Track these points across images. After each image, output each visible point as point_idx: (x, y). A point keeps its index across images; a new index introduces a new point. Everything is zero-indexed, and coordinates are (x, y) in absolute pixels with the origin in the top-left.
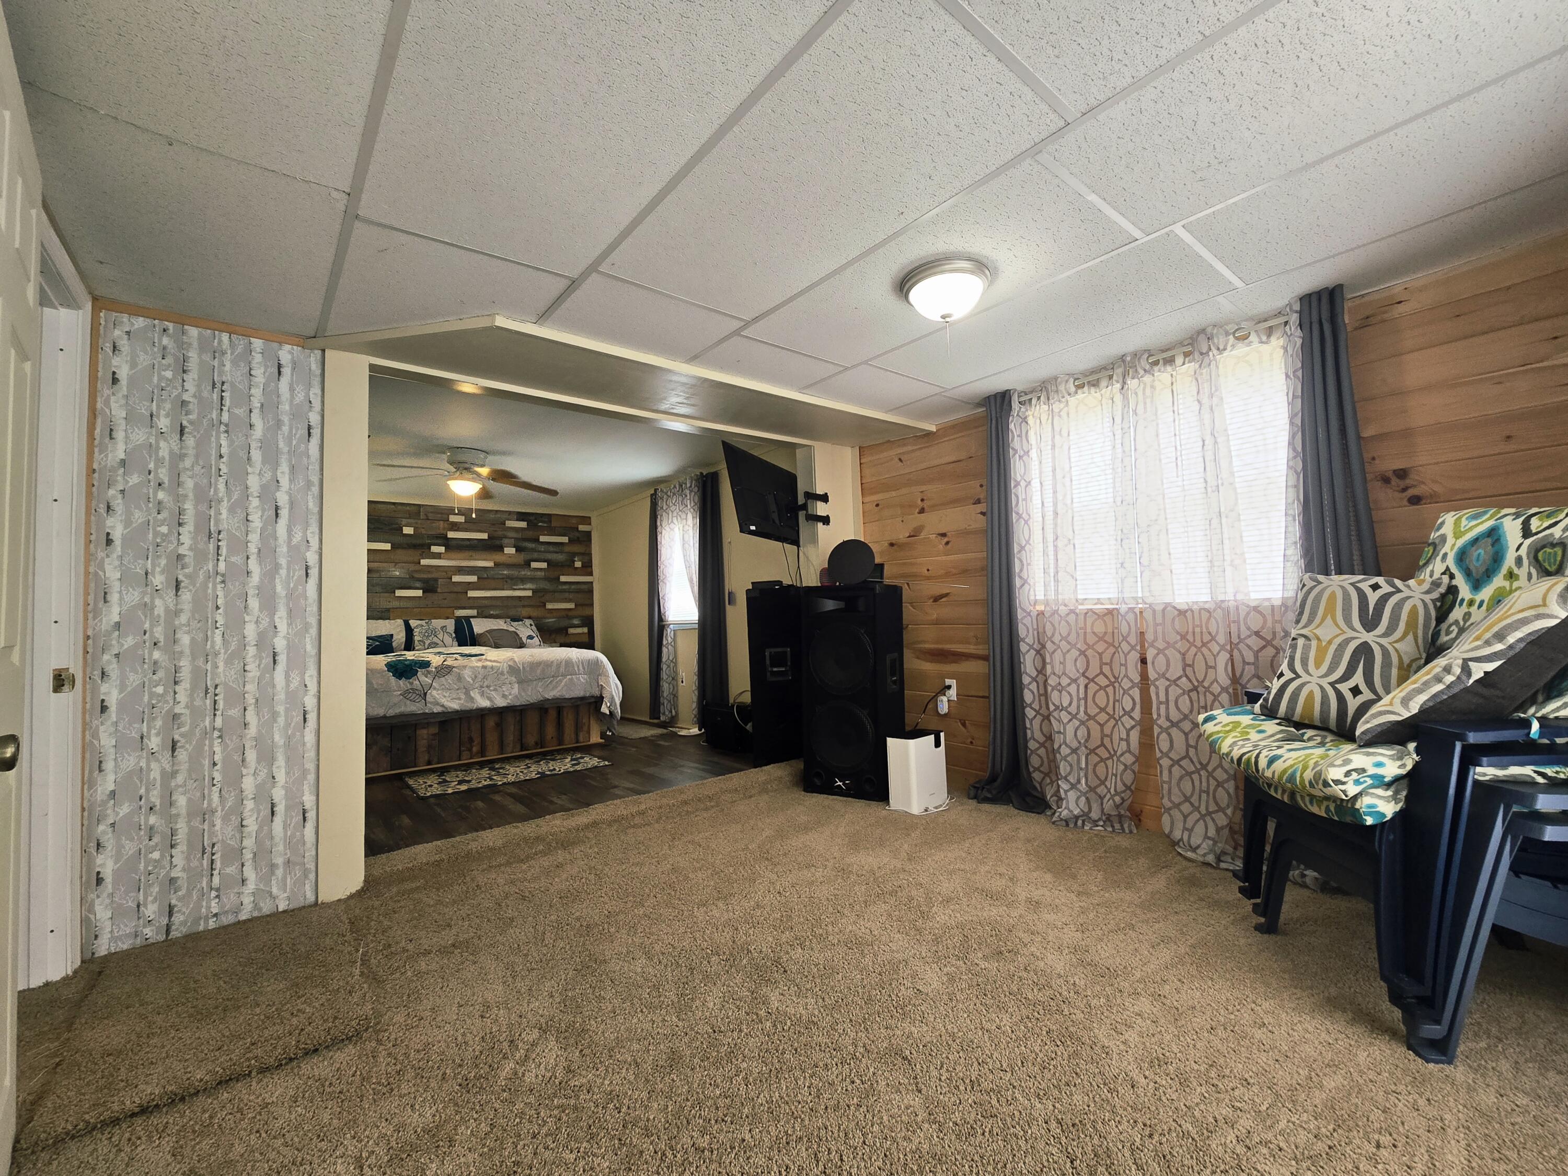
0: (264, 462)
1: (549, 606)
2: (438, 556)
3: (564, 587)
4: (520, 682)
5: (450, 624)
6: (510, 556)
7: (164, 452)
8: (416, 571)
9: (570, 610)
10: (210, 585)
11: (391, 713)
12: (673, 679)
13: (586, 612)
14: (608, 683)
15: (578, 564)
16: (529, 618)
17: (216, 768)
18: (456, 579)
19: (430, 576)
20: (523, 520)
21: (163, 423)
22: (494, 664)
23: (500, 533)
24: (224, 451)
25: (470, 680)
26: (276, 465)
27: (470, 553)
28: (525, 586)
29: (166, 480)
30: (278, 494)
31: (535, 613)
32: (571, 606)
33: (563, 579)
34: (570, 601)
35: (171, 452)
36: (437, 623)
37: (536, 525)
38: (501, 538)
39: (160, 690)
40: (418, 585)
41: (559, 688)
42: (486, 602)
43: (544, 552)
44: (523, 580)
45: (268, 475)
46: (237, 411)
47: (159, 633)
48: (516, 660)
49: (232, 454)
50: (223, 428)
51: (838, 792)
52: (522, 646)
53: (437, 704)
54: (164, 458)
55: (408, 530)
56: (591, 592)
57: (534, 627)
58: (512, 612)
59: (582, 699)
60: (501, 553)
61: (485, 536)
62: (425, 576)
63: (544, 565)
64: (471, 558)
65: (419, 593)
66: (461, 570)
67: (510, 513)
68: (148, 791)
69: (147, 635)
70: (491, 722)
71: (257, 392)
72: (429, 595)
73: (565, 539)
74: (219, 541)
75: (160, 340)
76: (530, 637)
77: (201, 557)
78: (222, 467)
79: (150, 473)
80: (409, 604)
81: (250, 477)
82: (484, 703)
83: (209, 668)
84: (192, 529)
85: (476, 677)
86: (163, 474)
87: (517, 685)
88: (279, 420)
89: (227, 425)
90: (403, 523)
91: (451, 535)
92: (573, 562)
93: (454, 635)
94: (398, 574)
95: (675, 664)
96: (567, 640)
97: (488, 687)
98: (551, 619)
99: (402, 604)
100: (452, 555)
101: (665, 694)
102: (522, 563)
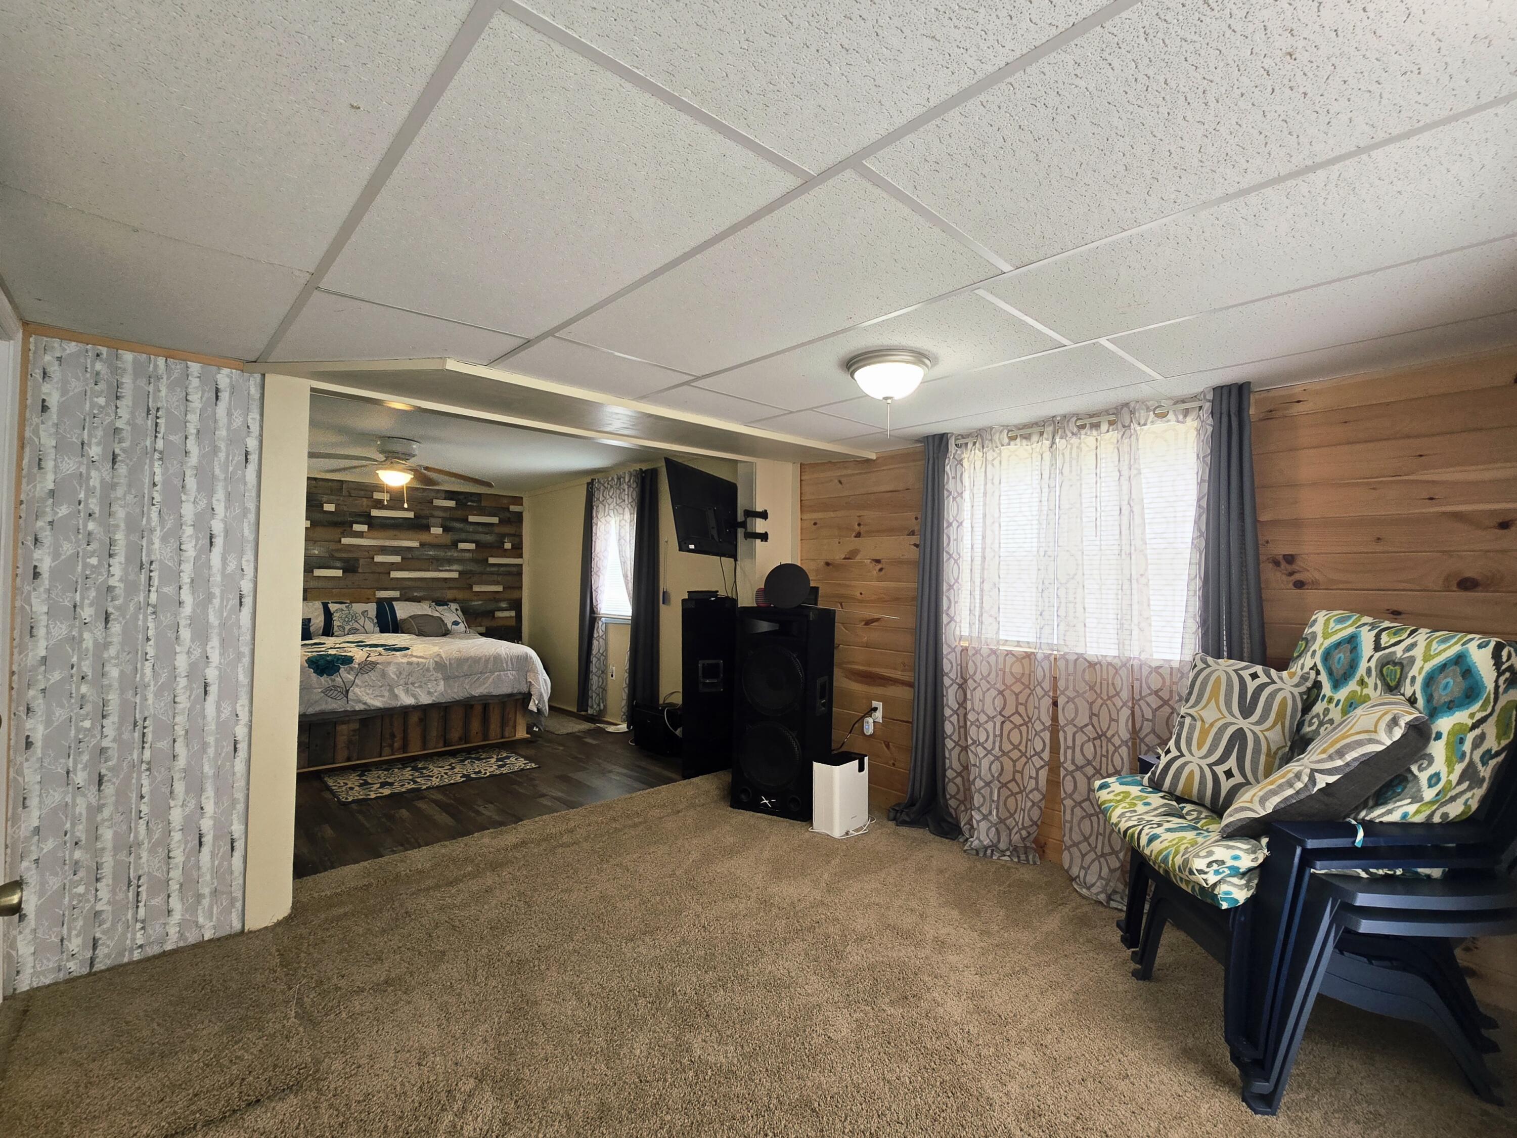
0: (199, 490)
1: (476, 588)
2: (360, 535)
3: (493, 569)
4: (446, 679)
5: (372, 608)
6: (436, 536)
7: (95, 480)
8: (338, 550)
9: (498, 592)
10: (141, 617)
11: (311, 711)
12: (603, 672)
13: (515, 595)
14: (537, 679)
15: (508, 546)
16: (454, 601)
17: (143, 801)
18: (378, 559)
19: (350, 555)
20: (452, 499)
21: (94, 451)
22: (421, 660)
23: (427, 512)
24: (157, 479)
25: (394, 677)
26: (211, 493)
27: (395, 532)
28: (451, 568)
29: (97, 510)
30: (213, 522)
31: (460, 595)
32: (499, 588)
33: (492, 560)
34: (498, 583)
35: (102, 481)
36: (358, 607)
37: (465, 505)
38: (427, 517)
39: (87, 724)
40: (338, 564)
41: (486, 685)
42: (410, 584)
43: (473, 532)
44: (450, 561)
45: (203, 504)
46: (172, 438)
47: (87, 667)
48: (443, 655)
49: (165, 482)
50: (157, 455)
51: (764, 810)
52: (446, 633)
53: (360, 701)
54: (95, 487)
55: (329, 507)
56: (520, 574)
57: (459, 612)
58: (438, 594)
59: (510, 695)
60: (427, 533)
61: (409, 515)
62: (345, 555)
63: (472, 546)
64: (396, 538)
65: (339, 573)
66: (384, 550)
67: (439, 491)
68: (73, 825)
69: (75, 669)
70: (414, 718)
71: (193, 418)
72: (350, 575)
73: (495, 520)
74: (151, 571)
75: (93, 366)
76: (456, 623)
77: (131, 588)
78: (156, 495)
79: (80, 503)
80: (330, 584)
81: (184, 505)
82: (409, 701)
83: (138, 701)
84: (123, 560)
85: (400, 673)
86: (94, 505)
87: (442, 682)
88: (216, 446)
89: (161, 453)
90: (326, 499)
91: (375, 513)
92: (503, 543)
93: (375, 621)
94: (316, 552)
95: (606, 657)
96: (494, 624)
97: (413, 684)
98: (476, 603)
99: (321, 584)
100: (375, 533)
101: (594, 688)
102: (449, 542)
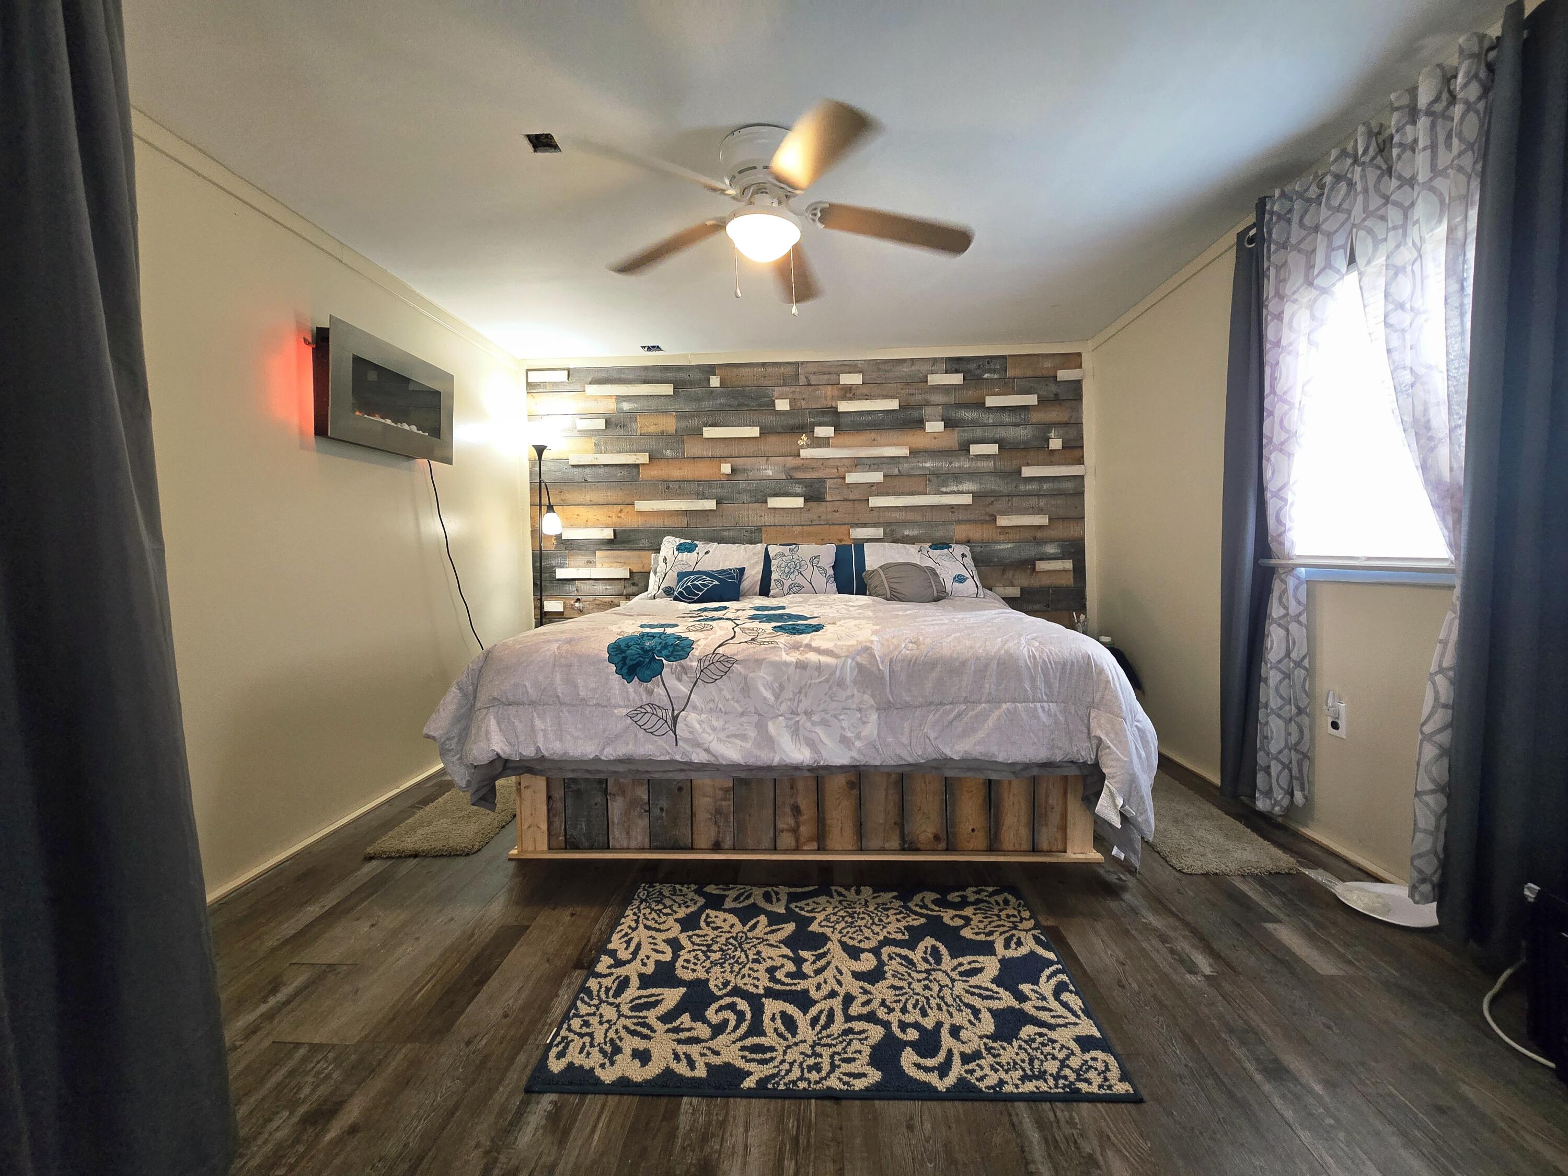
1: (1002, 521)
2: (824, 442)
3: (1029, 487)
4: (884, 707)
5: (827, 554)
6: (936, 436)
8: (797, 469)
9: (1040, 527)
11: (610, 753)
12: (1300, 711)
13: (1070, 531)
14: (1119, 735)
15: (1056, 444)
16: (968, 542)
18: (851, 478)
19: (814, 475)
20: (957, 371)
22: (824, 659)
23: (919, 398)
25: (768, 694)
27: (873, 435)
28: (961, 488)
31: (976, 533)
32: (1043, 520)
33: (1027, 472)
34: (1039, 511)
36: (807, 550)
37: (979, 378)
38: (920, 406)
40: (798, 489)
41: (981, 734)
42: (897, 515)
43: (993, 425)
44: (958, 476)
48: (878, 652)
52: (939, 596)
53: (698, 745)
55: (782, 405)
56: (1079, 494)
57: (969, 561)
58: (939, 533)
59: (1047, 765)
60: (919, 432)
61: (893, 405)
62: (808, 476)
63: (993, 449)
64: (873, 444)
65: (799, 502)
66: (858, 464)
67: (935, 360)
72: (814, 504)
73: (1031, 400)
76: (960, 579)
80: (787, 520)
82: (799, 755)
85: (782, 688)
87: (874, 717)
90: (776, 394)
91: (844, 406)
92: (1047, 440)
93: (831, 572)
94: (770, 473)
95: (1310, 672)
96: (1035, 582)
97: (808, 714)
98: (1002, 547)
99: (778, 520)
100: (846, 439)
101: (1274, 748)
102: (956, 446)
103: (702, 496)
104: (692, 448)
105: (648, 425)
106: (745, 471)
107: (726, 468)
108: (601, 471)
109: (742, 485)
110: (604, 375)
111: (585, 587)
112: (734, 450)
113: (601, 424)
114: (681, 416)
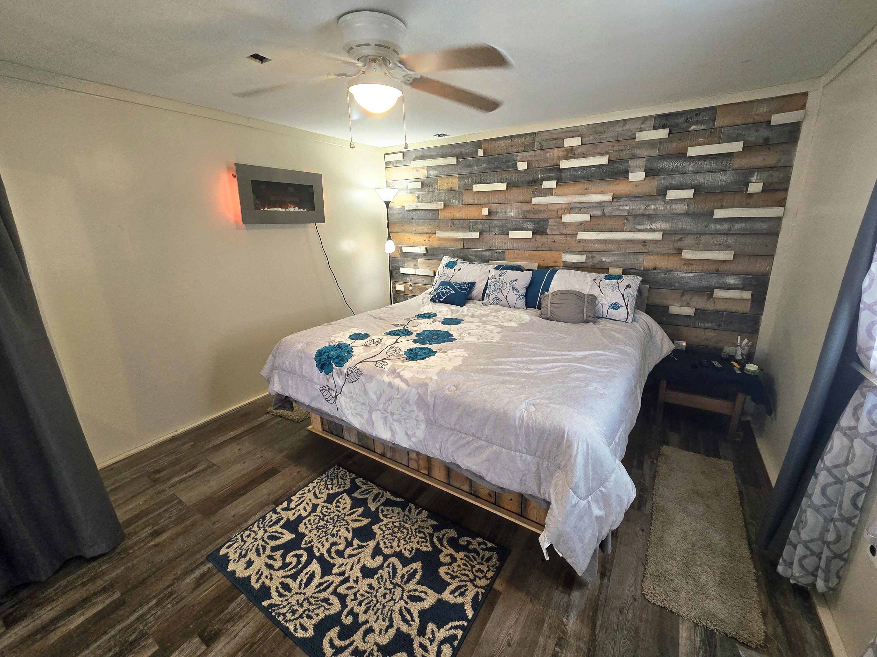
1: (687, 255)
2: (549, 192)
3: (720, 227)
4: (430, 423)
6: (637, 184)
8: (529, 211)
9: (724, 261)
13: (756, 267)
15: (755, 187)
16: (651, 270)
18: (566, 218)
19: (541, 216)
20: (664, 127)
22: (400, 385)
23: (626, 154)
25: (374, 397)
27: (586, 185)
28: (654, 226)
31: (656, 264)
32: (728, 256)
33: (719, 213)
34: (727, 247)
36: (511, 275)
37: (686, 131)
38: (627, 160)
40: (530, 226)
41: (479, 459)
42: (597, 246)
43: (693, 172)
44: (651, 218)
53: (344, 413)
55: (522, 166)
56: (774, 233)
57: (631, 291)
60: (623, 181)
61: (603, 160)
62: (536, 216)
63: (689, 194)
64: (587, 192)
65: (528, 235)
66: (571, 209)
67: (645, 119)
72: (538, 237)
73: (737, 147)
76: (615, 306)
82: (386, 435)
85: (381, 395)
87: (423, 426)
90: (519, 158)
91: (565, 164)
92: (747, 184)
93: (523, 292)
94: (512, 214)
96: (710, 306)
97: (392, 414)
98: (685, 275)
99: (515, 245)
100: (565, 189)
102: (655, 192)
103: (473, 230)
104: (468, 199)
105: (444, 184)
106: (497, 213)
107: (485, 211)
108: (420, 213)
109: (495, 222)
110: (420, 154)
111: (414, 279)
112: (491, 199)
113: (419, 185)
114: (461, 177)
